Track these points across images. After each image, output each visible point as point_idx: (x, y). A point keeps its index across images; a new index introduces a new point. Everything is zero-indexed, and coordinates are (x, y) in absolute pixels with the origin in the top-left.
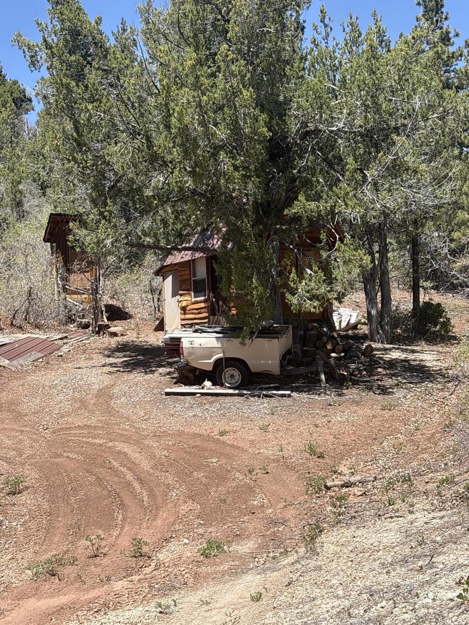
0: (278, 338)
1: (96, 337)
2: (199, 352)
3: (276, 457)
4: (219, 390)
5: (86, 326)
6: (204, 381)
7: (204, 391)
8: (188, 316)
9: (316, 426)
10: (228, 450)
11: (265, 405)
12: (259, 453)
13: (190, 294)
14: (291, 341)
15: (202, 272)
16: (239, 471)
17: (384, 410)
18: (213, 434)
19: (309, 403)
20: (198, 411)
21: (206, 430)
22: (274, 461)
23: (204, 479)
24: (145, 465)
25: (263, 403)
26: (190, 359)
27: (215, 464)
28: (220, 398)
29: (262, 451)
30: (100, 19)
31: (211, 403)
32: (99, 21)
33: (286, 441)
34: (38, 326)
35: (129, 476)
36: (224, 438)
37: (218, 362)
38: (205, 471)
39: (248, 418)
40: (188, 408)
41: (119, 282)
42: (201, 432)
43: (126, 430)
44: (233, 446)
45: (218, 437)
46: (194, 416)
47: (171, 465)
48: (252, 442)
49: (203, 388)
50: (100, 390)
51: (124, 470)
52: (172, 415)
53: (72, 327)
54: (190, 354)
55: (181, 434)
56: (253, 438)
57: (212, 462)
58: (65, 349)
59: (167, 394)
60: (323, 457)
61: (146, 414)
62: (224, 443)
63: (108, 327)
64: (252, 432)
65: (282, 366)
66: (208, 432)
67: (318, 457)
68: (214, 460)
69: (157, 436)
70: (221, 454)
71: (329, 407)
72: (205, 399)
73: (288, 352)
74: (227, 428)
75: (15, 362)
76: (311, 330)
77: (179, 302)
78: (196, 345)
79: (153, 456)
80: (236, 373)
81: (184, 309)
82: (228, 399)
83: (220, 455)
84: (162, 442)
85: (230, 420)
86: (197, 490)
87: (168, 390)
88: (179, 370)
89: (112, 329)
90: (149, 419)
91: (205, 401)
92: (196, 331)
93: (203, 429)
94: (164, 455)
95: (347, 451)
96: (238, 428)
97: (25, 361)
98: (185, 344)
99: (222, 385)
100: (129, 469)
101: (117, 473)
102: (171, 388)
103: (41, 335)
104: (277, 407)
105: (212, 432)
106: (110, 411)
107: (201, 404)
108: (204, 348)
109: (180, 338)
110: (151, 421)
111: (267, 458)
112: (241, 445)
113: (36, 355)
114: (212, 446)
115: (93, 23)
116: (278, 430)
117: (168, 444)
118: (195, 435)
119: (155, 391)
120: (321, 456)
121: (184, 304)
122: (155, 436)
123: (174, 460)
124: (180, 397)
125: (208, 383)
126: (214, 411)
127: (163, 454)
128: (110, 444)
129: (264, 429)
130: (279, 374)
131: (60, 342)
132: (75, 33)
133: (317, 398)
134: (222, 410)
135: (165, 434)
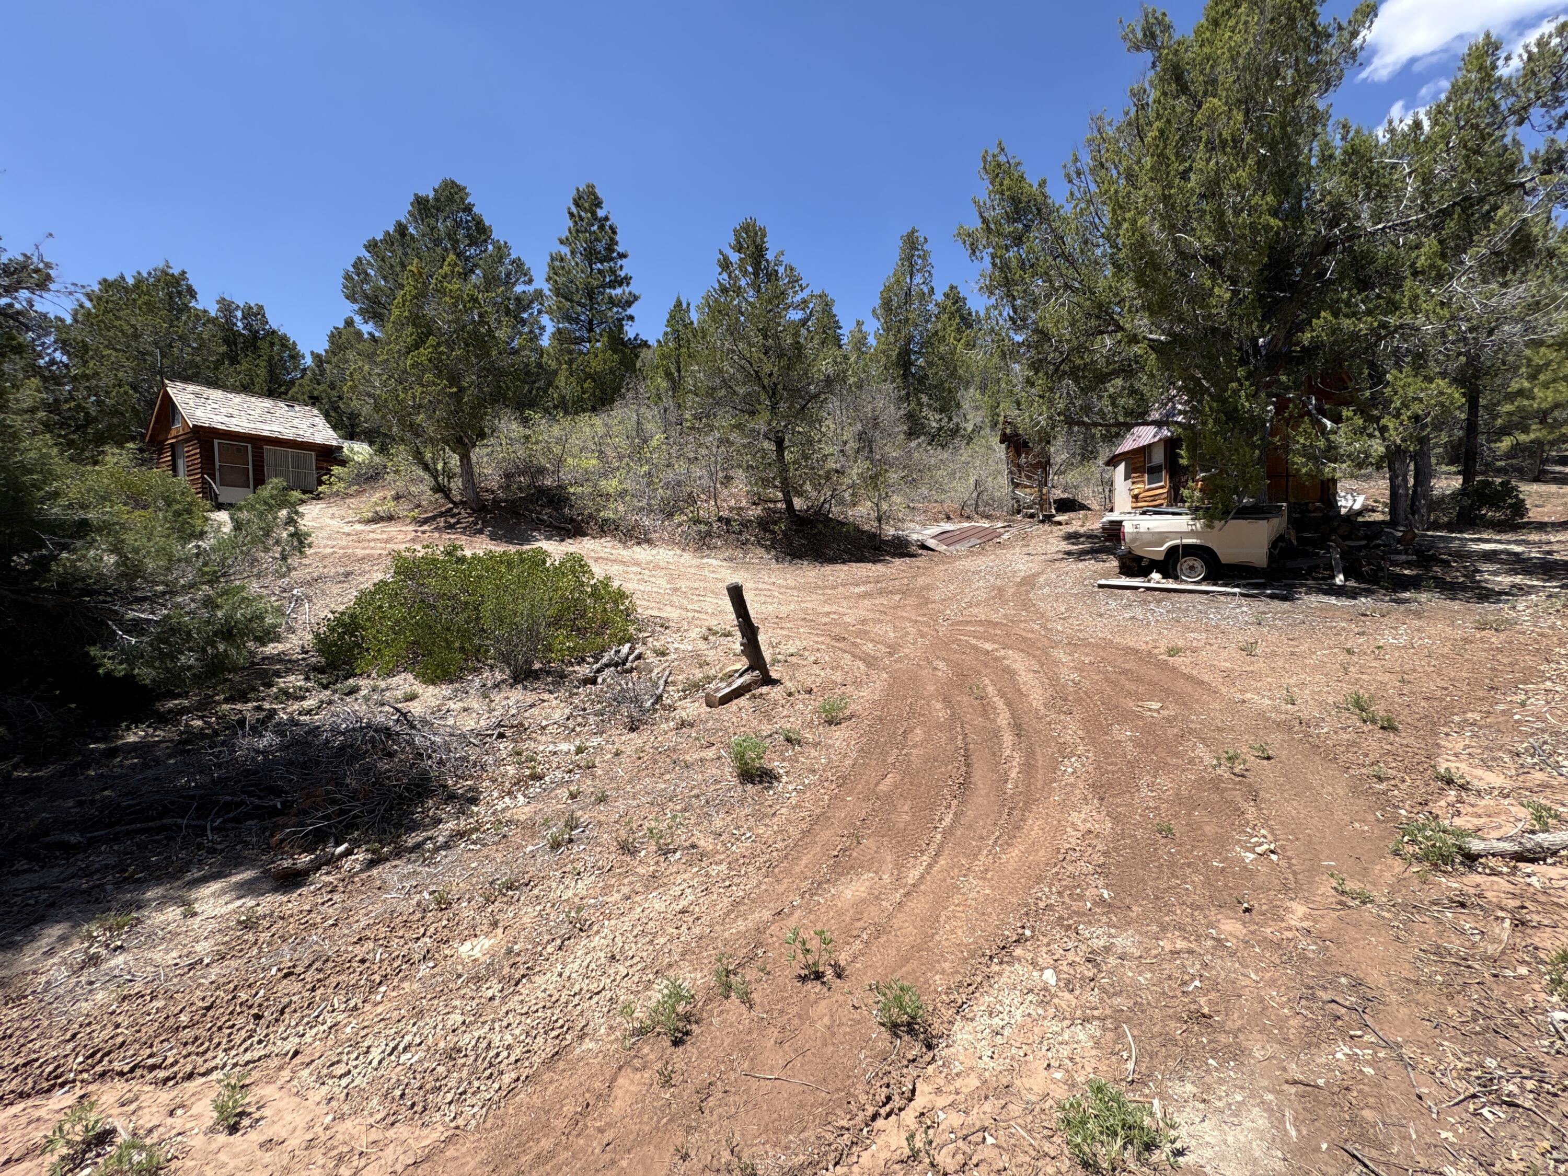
0: (1268, 519)
1: (1041, 525)
2: (1148, 538)
3: (1283, 716)
4: (1171, 584)
5: (1032, 516)
6: (1151, 572)
7: (1151, 585)
8: (1140, 504)
9: (1350, 652)
10: (1180, 685)
11: (1245, 609)
12: (1244, 701)
13: (1143, 482)
14: (1284, 524)
15: (1158, 457)
16: (1204, 741)
17: (1484, 629)
18: (1157, 651)
19: (1321, 610)
20: (1138, 612)
21: (1147, 643)
22: (1278, 725)
23: (1130, 747)
24: (1036, 697)
25: (1241, 606)
26: (1133, 546)
27: (1155, 715)
28: (1173, 594)
29: (1248, 696)
30: (1044, 182)
31: (1159, 601)
32: (1043, 184)
33: (1295, 678)
34: (988, 517)
35: (1003, 719)
36: (1177, 661)
37: (1173, 550)
38: (1136, 726)
39: (1216, 627)
40: (1125, 607)
41: (1071, 477)
42: (1137, 646)
43: (1033, 632)
44: (1189, 678)
45: (1165, 657)
46: (1132, 618)
47: (1079, 701)
48: (1227, 674)
49: (1149, 581)
50: (1024, 578)
51: (1000, 703)
52: (1101, 616)
53: (1019, 517)
54: (1134, 540)
55: (1108, 644)
56: (1228, 665)
57: (1150, 710)
58: (1005, 536)
59: (1101, 586)
60: (1395, 729)
61: (1067, 610)
62: (1174, 669)
63: (1054, 516)
64: (1225, 654)
65: (1271, 556)
66: (1150, 646)
67: (1383, 728)
68: (1155, 705)
69: (1073, 645)
70: (1168, 692)
71: (1363, 618)
72: (1149, 596)
73: (1281, 538)
74: (1181, 643)
75: (952, 548)
76: (1314, 512)
77: (1130, 490)
78: (1143, 529)
79: (1054, 680)
80: (1198, 564)
81: (1136, 497)
82: (1184, 597)
83: (1166, 694)
84: (1076, 655)
85: (1186, 628)
86: (1113, 773)
87: (1100, 582)
88: (1121, 559)
89: (1058, 519)
90: (1069, 617)
91: (1150, 599)
92: (1144, 513)
93: (1139, 641)
94: (1073, 681)
95: (1438, 712)
96: (1200, 644)
97: (962, 547)
98: (1128, 528)
99: (1176, 578)
100: (1009, 704)
101: (985, 709)
102: (1107, 579)
103: (986, 524)
104: (1265, 613)
105: (1155, 647)
106: (1026, 605)
107: (1145, 602)
108: (1153, 533)
109: (1121, 522)
110: (1070, 621)
111: (1261, 715)
112: (1206, 678)
113: (974, 541)
114: (1153, 673)
115: (1035, 186)
116: (1274, 654)
117: (1083, 661)
118: (1130, 651)
119: (1086, 583)
120: (1389, 727)
121: (1136, 492)
122: (1070, 643)
123: (1086, 693)
124: (1116, 591)
125: (1156, 576)
126: (1162, 614)
127: (1072, 677)
128: (1002, 653)
129: (1249, 650)
130: (1265, 566)
131: (1002, 530)
132: (1015, 201)
133: (1334, 602)
134: (1174, 612)
135: (1085, 643)
